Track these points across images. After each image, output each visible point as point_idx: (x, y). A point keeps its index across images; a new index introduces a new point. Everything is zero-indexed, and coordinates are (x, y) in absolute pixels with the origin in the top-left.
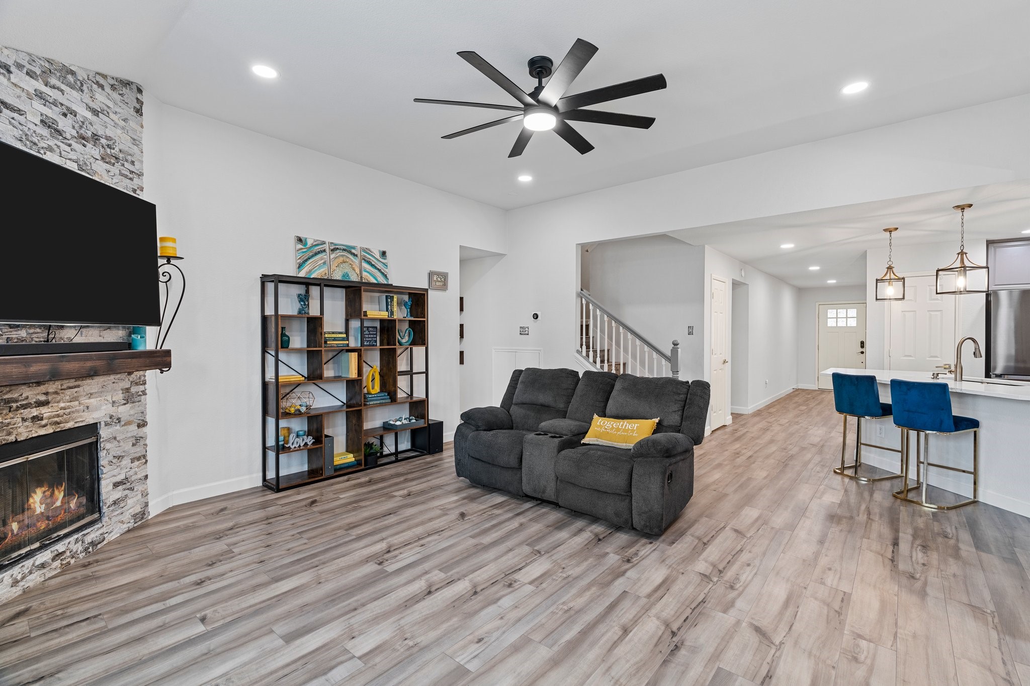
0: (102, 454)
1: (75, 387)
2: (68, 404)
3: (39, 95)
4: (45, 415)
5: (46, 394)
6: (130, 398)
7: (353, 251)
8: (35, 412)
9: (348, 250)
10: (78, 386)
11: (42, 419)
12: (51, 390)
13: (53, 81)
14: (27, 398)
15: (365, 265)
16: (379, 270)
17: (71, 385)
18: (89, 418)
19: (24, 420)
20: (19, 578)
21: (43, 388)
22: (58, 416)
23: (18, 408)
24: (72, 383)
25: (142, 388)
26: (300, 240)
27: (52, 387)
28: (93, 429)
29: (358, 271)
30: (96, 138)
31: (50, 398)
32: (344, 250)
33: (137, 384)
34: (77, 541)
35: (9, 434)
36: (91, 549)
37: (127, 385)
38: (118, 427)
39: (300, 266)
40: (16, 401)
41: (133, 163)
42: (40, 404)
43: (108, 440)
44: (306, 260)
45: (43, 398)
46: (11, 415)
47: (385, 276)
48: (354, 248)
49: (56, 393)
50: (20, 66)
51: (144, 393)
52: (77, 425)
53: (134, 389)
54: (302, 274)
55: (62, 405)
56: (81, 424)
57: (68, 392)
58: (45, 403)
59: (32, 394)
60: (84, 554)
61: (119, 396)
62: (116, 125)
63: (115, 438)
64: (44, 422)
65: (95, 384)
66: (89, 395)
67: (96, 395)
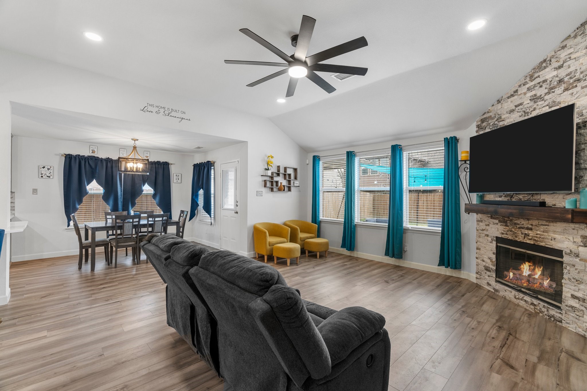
1: (546, 225)
2: (542, 233)
3: (529, 89)
4: (530, 235)
5: (532, 225)
8: (526, 232)
10: (548, 225)
11: (529, 236)
12: (534, 224)
14: (523, 224)
17: (543, 223)
18: (554, 245)
19: (522, 234)
20: (517, 297)
21: (530, 222)
22: (537, 237)
23: (519, 228)
27: (535, 222)
28: (559, 253)
31: (533, 227)
34: (544, 306)
35: (516, 237)
36: (552, 319)
38: (577, 260)
40: (519, 225)
42: (528, 229)
45: (530, 226)
46: (517, 230)
49: (536, 226)
52: (547, 246)
55: (539, 232)
56: (549, 246)
57: (542, 227)
58: (531, 229)
59: (525, 223)
60: (548, 317)
61: (579, 240)
63: (574, 266)
64: (530, 237)
65: (559, 226)
66: (555, 232)
67: (560, 233)
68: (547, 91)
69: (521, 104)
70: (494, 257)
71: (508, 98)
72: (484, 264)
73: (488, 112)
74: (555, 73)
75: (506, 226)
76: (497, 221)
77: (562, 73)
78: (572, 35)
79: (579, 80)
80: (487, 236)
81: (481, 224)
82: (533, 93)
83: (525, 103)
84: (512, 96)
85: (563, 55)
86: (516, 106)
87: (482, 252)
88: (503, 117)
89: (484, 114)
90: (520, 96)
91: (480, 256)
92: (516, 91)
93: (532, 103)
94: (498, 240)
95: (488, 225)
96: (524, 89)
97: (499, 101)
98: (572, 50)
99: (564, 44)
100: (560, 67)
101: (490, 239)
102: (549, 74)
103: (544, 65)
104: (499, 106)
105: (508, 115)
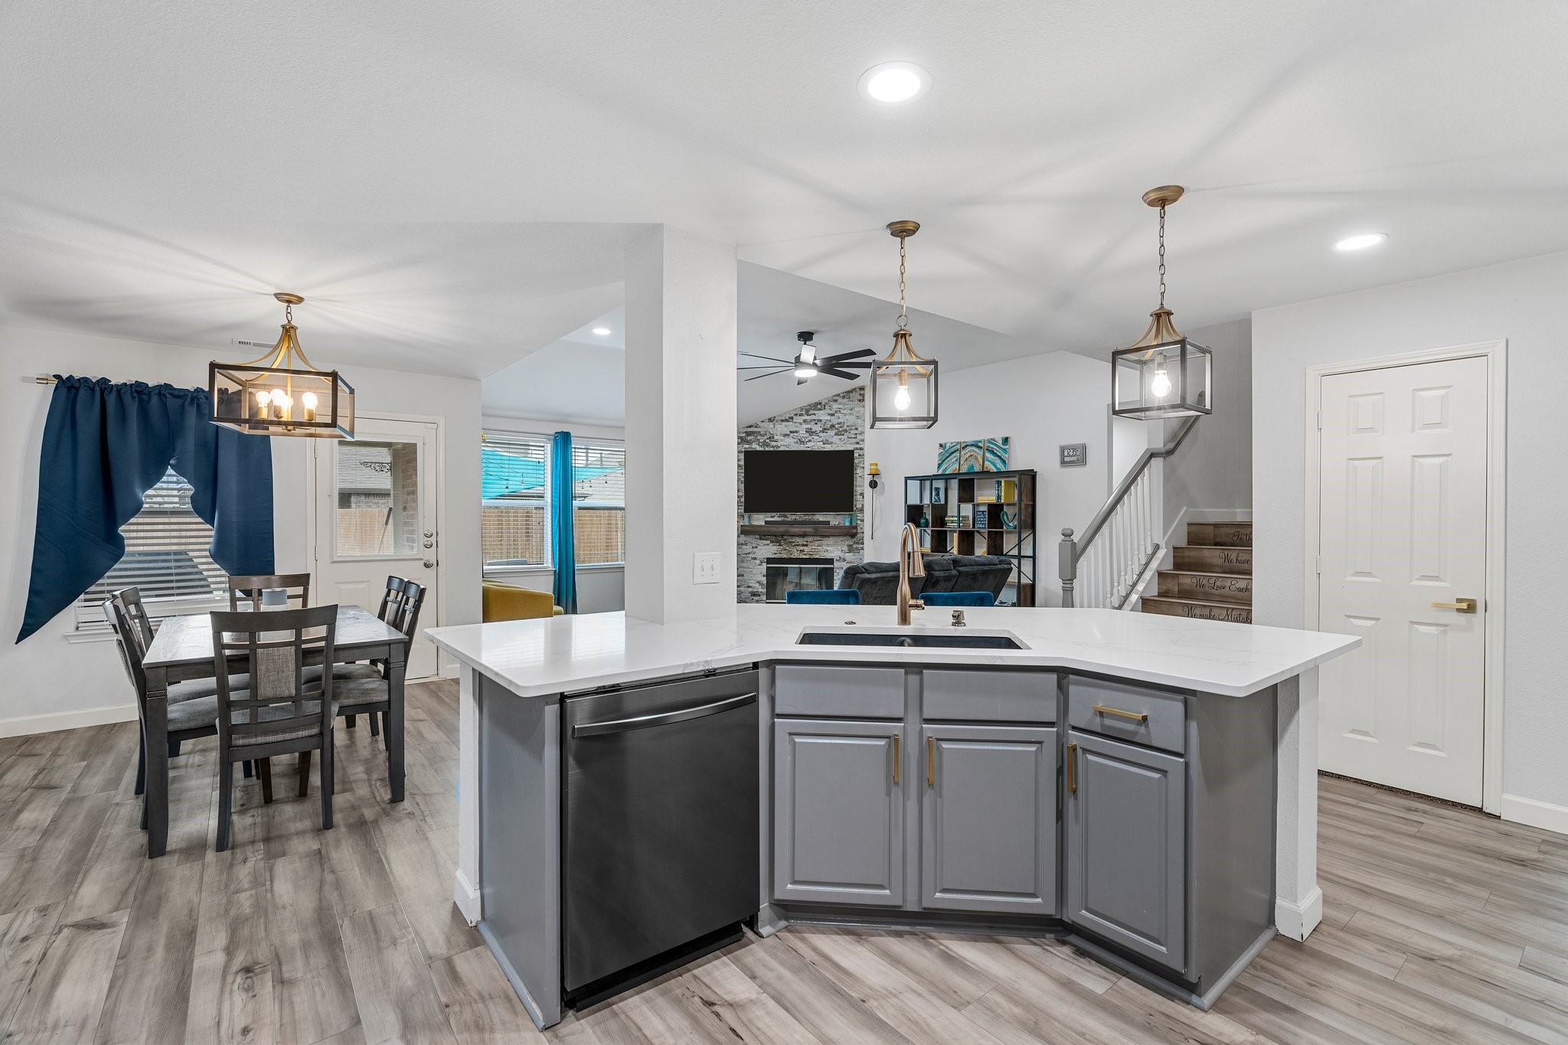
0: (835, 574)
1: (820, 540)
2: (817, 548)
3: (805, 421)
4: (806, 550)
5: (807, 541)
6: (851, 549)
7: (980, 444)
8: (802, 548)
9: (976, 445)
10: (822, 540)
12: (809, 541)
13: (812, 412)
15: (988, 455)
16: (1000, 457)
18: (828, 556)
19: (797, 551)
21: (806, 539)
22: (812, 551)
23: (794, 546)
24: (819, 538)
25: (861, 546)
26: (941, 445)
27: (810, 539)
28: (831, 561)
29: (981, 461)
30: (833, 426)
31: (809, 543)
32: (972, 445)
33: (858, 543)
35: (790, 555)
37: (851, 543)
38: (845, 563)
39: (939, 465)
40: (794, 543)
41: (857, 429)
42: (803, 545)
43: (838, 568)
44: (944, 461)
45: (805, 543)
46: (792, 548)
47: (1004, 462)
48: (980, 442)
49: (811, 542)
50: (796, 415)
51: (863, 549)
52: (821, 557)
53: (855, 546)
54: (940, 472)
55: (813, 547)
56: (823, 557)
57: (817, 542)
58: (807, 545)
59: (800, 541)
61: (846, 548)
62: (845, 414)
63: (843, 568)
64: (805, 553)
65: (831, 541)
66: (828, 545)
67: (832, 545)
68: (821, 429)
69: (797, 432)
70: (764, 580)
71: (782, 421)
72: (750, 590)
73: (756, 427)
74: (829, 418)
75: (780, 545)
76: (769, 542)
77: (834, 420)
78: (842, 395)
79: (846, 431)
80: (755, 559)
81: (744, 547)
82: (809, 426)
83: (800, 432)
84: (787, 421)
85: (835, 406)
86: (791, 432)
87: (745, 578)
88: (776, 437)
89: (750, 427)
90: (796, 424)
91: (743, 583)
92: (792, 418)
93: (807, 435)
94: (769, 561)
95: (756, 547)
96: (800, 419)
97: (770, 420)
98: (841, 406)
99: (836, 398)
100: (833, 415)
101: (758, 562)
102: (822, 415)
103: (819, 406)
104: (771, 425)
105: (781, 437)
